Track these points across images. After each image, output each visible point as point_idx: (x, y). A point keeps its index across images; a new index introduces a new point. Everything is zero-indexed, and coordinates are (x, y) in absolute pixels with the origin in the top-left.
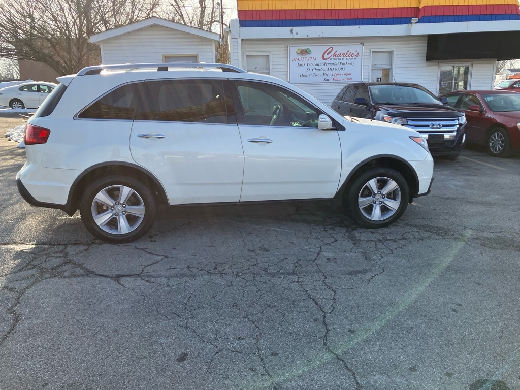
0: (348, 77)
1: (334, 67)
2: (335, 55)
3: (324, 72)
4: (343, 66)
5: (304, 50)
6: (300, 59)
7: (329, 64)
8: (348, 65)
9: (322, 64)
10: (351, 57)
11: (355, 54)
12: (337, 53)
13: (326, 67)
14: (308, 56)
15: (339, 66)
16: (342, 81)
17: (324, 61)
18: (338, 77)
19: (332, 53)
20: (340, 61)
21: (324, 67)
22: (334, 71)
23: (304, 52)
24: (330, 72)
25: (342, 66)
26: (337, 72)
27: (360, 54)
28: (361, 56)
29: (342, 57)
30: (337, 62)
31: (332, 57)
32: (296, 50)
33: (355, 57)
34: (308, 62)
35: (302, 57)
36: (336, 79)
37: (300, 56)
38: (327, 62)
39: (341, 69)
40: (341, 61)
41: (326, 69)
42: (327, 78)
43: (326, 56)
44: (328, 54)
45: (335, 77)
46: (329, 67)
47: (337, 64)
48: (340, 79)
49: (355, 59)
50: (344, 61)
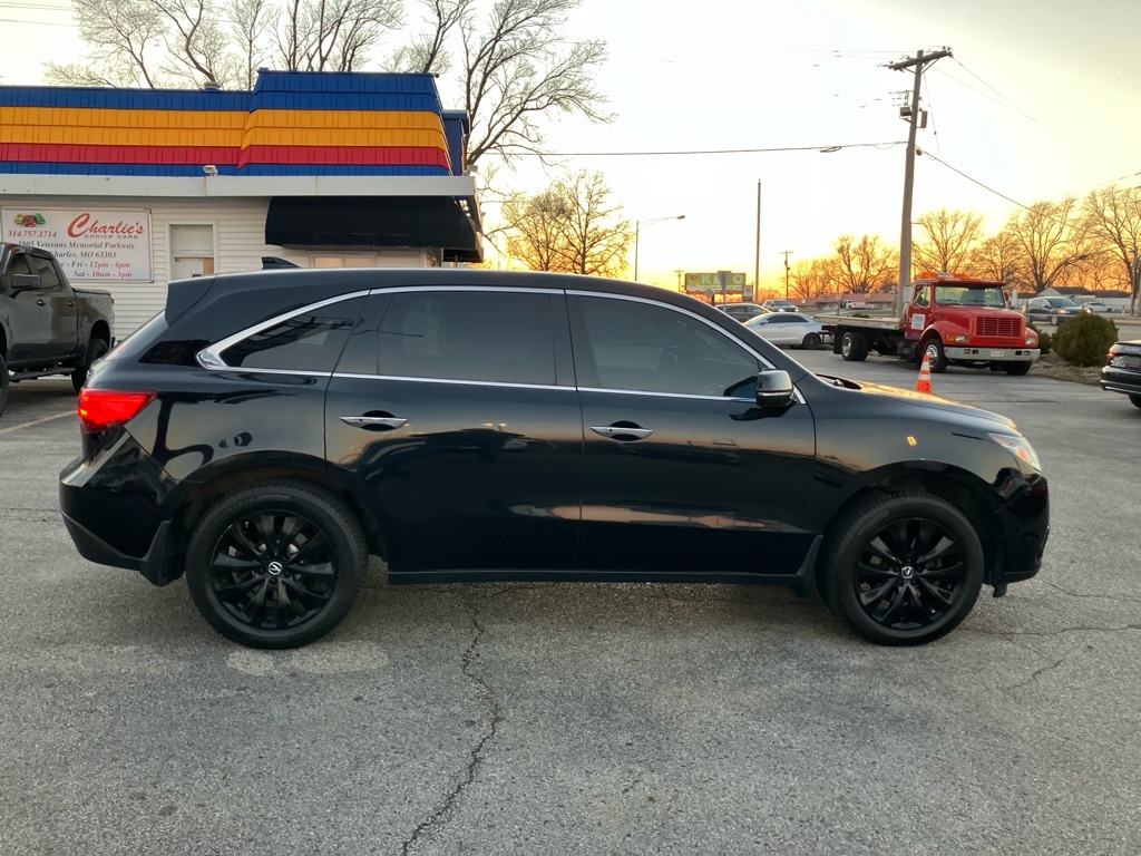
0: (125, 270)
1: (95, 250)
2: (93, 229)
3: (73, 259)
4: (112, 250)
5: (30, 216)
6: (22, 234)
7: (83, 245)
8: (122, 249)
9: (68, 244)
10: (127, 234)
11: (135, 229)
12: (99, 226)
13: (77, 251)
14: (38, 229)
15: (103, 250)
16: (112, 277)
17: (73, 240)
18: (103, 270)
19: (88, 225)
20: (104, 241)
21: (72, 250)
22: (94, 259)
23: (30, 221)
24: (87, 260)
25: (108, 250)
26: (100, 260)
27: (145, 228)
28: (146, 233)
29: (109, 233)
30: (98, 241)
31: (88, 232)
32: (15, 217)
33: (135, 233)
34: (39, 239)
35: (28, 229)
36: (98, 274)
37: (23, 229)
38: (79, 240)
39: (109, 255)
40: (108, 240)
41: (79, 254)
42: (80, 270)
43: (76, 230)
44: (79, 226)
45: (96, 270)
46: (84, 250)
47: (98, 246)
48: (109, 275)
49: (136, 237)
50: (114, 241)
